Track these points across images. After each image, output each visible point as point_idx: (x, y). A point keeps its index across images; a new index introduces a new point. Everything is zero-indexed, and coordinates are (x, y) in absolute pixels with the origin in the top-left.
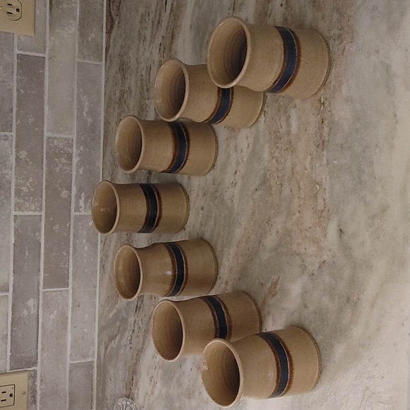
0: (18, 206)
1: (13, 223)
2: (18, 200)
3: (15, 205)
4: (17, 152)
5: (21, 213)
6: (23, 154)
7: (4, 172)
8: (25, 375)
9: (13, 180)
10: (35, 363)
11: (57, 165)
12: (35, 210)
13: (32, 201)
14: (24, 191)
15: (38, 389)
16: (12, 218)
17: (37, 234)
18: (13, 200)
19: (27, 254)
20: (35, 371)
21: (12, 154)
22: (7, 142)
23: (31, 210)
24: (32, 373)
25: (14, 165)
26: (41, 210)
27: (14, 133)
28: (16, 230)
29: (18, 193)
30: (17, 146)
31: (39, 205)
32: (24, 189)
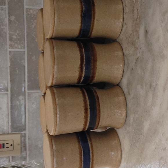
0: (11, 46)
1: (8, 55)
2: (11, 43)
3: (10, 46)
4: (9, 16)
5: (13, 50)
6: (13, 18)
7: (2, 27)
8: (19, 136)
9: (8, 32)
10: (25, 129)
11: (33, 24)
12: (21, 48)
13: (19, 44)
14: (14, 38)
15: (27, 142)
16: (8, 52)
17: (23, 61)
18: (8, 42)
19: (17, 71)
20: (25, 134)
21: (6, 18)
22: (3, 11)
23: (19, 48)
24: (23, 134)
25: (8, 24)
26: (24, 48)
27: (7, 6)
28: (11, 59)
29: (11, 39)
30: (9, 13)
31: (23, 45)
32: (14, 37)
